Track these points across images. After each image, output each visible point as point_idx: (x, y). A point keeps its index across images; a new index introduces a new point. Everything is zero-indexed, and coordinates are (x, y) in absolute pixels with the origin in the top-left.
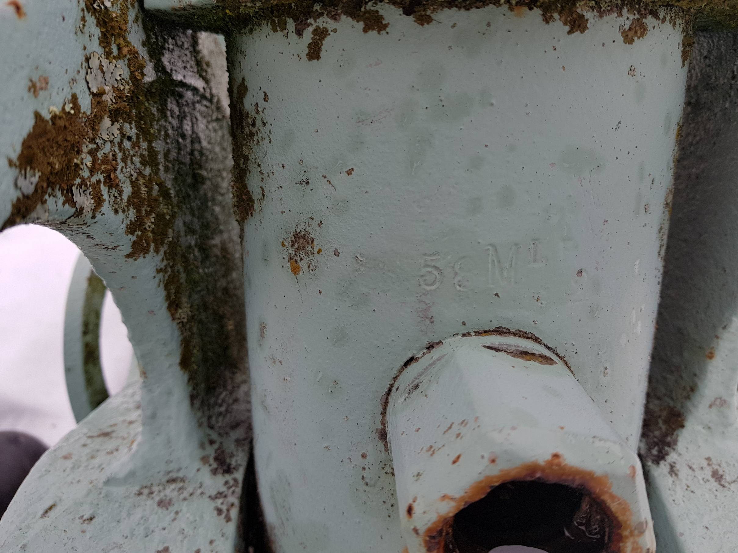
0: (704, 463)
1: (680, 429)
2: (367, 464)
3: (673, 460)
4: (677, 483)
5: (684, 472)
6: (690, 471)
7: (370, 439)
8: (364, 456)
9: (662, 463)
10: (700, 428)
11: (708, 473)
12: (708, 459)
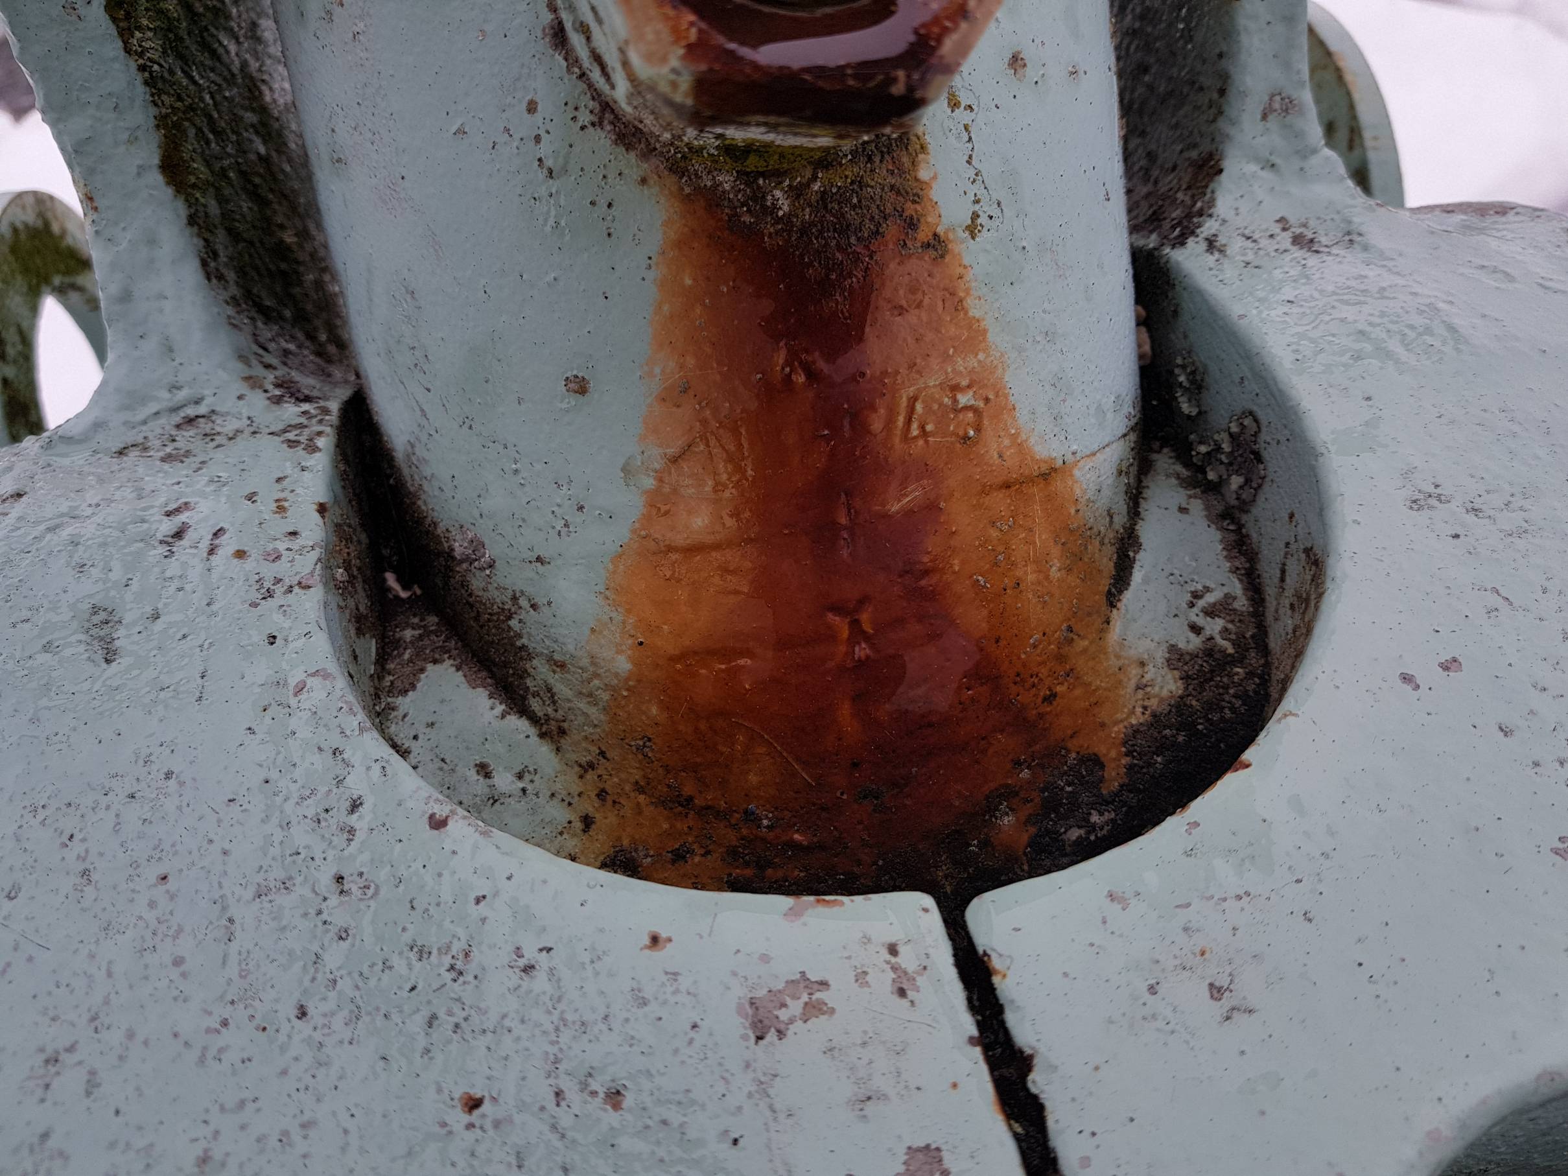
0: (1276, 229)
1: (1217, 178)
2: (541, 125)
3: (1213, 231)
4: (1226, 261)
5: (1236, 246)
6: (1249, 244)
7: (536, 59)
8: (532, 108)
9: (1191, 241)
10: (1253, 168)
11: (1285, 239)
12: (1282, 220)
